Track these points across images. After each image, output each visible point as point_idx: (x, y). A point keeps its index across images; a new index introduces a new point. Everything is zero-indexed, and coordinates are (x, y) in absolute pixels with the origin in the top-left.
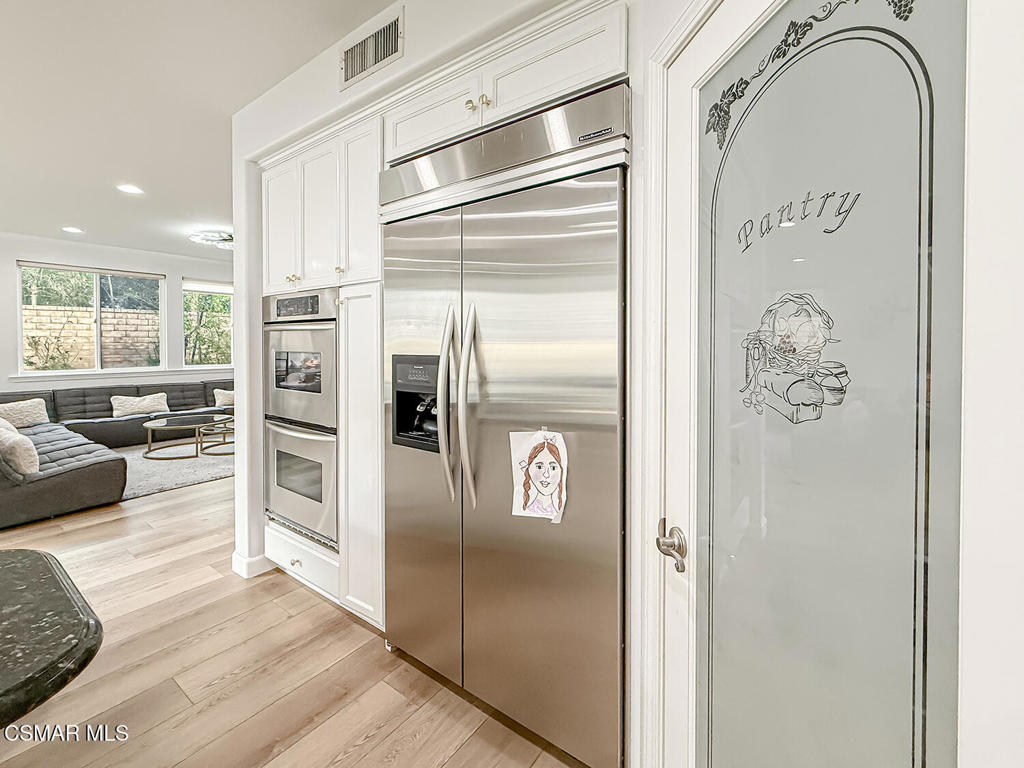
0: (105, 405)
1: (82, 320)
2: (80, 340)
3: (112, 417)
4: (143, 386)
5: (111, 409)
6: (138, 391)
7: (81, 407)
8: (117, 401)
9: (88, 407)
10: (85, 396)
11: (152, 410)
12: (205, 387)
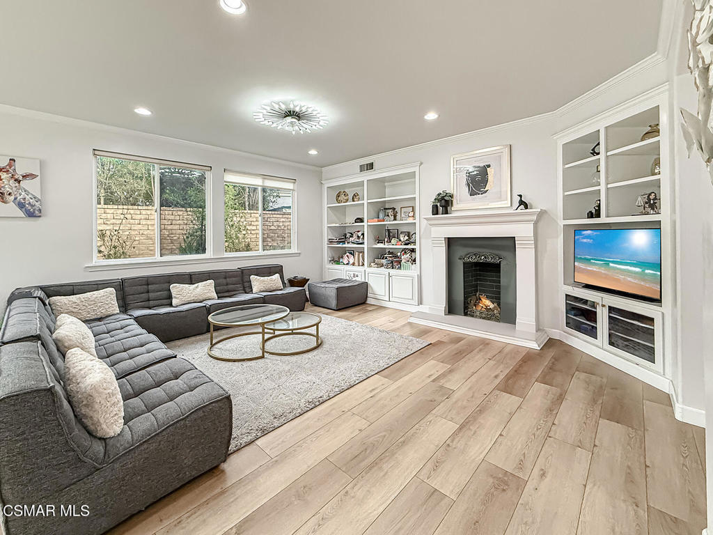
0: (165, 294)
1: (134, 217)
2: (133, 233)
3: (171, 305)
4: (195, 274)
5: (170, 297)
6: (191, 279)
7: (144, 296)
8: (175, 289)
9: (152, 295)
10: (148, 285)
11: (205, 297)
12: (242, 273)
